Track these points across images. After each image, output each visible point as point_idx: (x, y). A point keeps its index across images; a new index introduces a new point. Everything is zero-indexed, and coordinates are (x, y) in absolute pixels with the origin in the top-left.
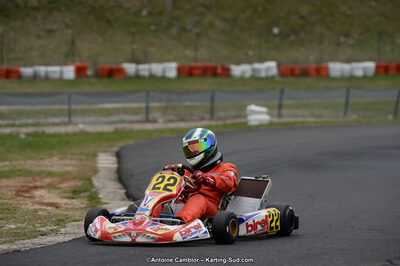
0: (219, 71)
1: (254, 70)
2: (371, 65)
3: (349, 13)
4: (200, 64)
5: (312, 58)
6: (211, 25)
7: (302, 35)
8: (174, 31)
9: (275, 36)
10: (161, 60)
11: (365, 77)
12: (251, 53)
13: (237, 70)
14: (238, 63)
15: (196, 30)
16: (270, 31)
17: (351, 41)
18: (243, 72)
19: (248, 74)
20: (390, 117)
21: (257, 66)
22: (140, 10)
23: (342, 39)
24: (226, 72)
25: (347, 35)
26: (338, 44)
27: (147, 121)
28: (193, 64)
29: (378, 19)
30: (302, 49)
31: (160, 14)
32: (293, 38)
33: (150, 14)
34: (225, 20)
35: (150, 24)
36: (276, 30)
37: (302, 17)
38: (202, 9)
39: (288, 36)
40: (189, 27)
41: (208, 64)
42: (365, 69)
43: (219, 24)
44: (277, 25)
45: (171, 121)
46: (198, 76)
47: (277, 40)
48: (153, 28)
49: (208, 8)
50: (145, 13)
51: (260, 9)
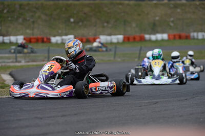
0: (45, 40)
1: (62, 40)
2: (121, 37)
3: (109, 11)
4: (35, 36)
5: (90, 34)
6: (39, 17)
7: (85, 22)
8: (20, 20)
9: (72, 23)
10: (15, 35)
11: (118, 43)
12: (60, 31)
13: (54, 40)
14: (55, 36)
15: (31, 20)
16: (69, 21)
17: (110, 25)
18: (57, 41)
19: (59, 42)
20: (136, 60)
21: (64, 37)
22: (3, 10)
23: (105, 24)
24: (49, 40)
25: (108, 22)
26: (104, 27)
27: (16, 62)
28: (32, 36)
29: (123, 14)
30: (86, 29)
31: (13, 12)
32: (80, 24)
33: (8, 12)
34: (46, 15)
35: (8, 17)
36: (72, 20)
37: (85, 14)
38: (35, 10)
39: (78, 23)
40: (28, 19)
41: (39, 36)
42: (118, 39)
43: (43, 17)
44: (73, 17)
45: (28, 62)
46: (34, 42)
47: (73, 25)
48: (10, 19)
49: (37, 9)
50: (5, 11)
51: (64, 9)
